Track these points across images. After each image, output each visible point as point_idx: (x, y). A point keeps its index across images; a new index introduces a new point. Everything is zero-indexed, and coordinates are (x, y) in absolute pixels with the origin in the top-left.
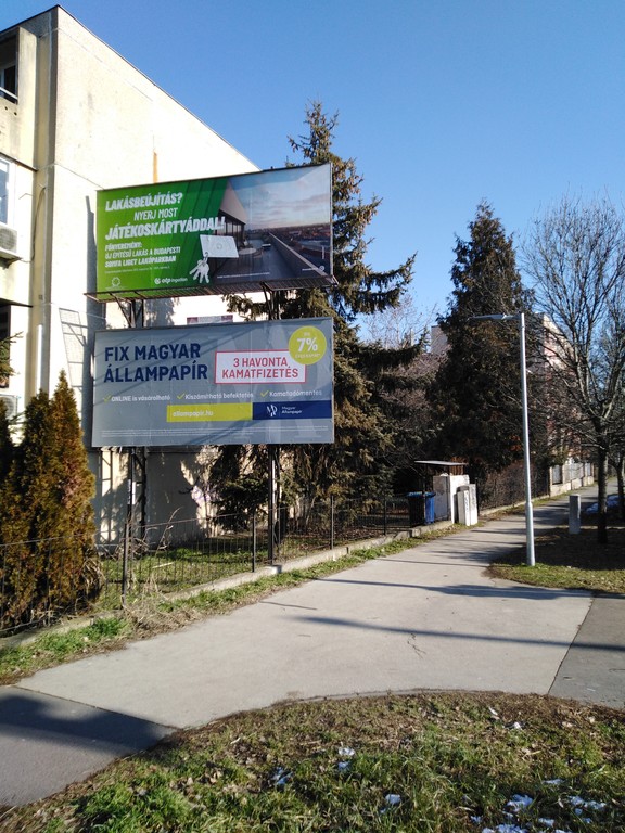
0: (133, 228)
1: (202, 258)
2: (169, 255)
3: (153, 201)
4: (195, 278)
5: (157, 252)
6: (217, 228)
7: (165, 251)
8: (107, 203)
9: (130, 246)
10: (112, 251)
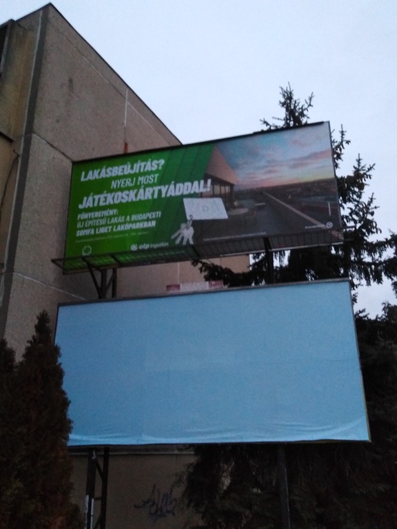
0: (110, 196)
1: (185, 220)
2: (148, 220)
3: (132, 168)
4: (178, 242)
5: (134, 217)
6: (202, 190)
7: (144, 216)
8: (83, 173)
9: (105, 213)
10: (85, 220)
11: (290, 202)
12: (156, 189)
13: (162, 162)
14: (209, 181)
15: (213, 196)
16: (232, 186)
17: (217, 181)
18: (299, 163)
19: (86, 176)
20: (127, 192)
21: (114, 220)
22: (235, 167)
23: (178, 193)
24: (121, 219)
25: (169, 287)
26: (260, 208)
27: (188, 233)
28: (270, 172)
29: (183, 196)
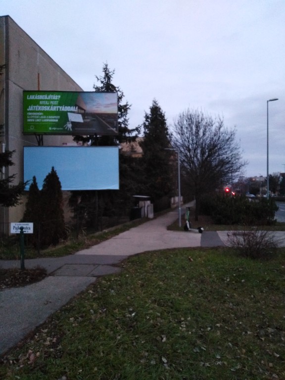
1: (68, 121)
2: (55, 119)
3: (48, 97)
4: (66, 128)
5: (50, 117)
8: (28, 96)
9: (38, 114)
10: (30, 115)
11: (104, 120)
12: (58, 107)
13: (59, 96)
14: (77, 107)
15: (78, 113)
16: (85, 110)
17: (80, 108)
18: (107, 106)
19: (29, 97)
20: (46, 107)
21: (42, 117)
22: (86, 103)
23: (66, 110)
24: (45, 117)
25: (63, 144)
26: (93, 120)
27: (70, 126)
28: (98, 107)
29: (67, 112)
